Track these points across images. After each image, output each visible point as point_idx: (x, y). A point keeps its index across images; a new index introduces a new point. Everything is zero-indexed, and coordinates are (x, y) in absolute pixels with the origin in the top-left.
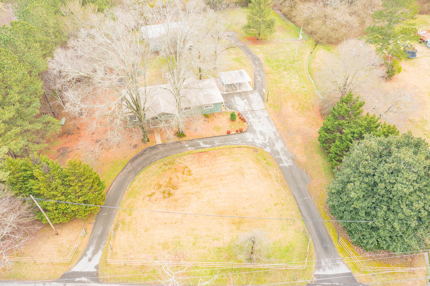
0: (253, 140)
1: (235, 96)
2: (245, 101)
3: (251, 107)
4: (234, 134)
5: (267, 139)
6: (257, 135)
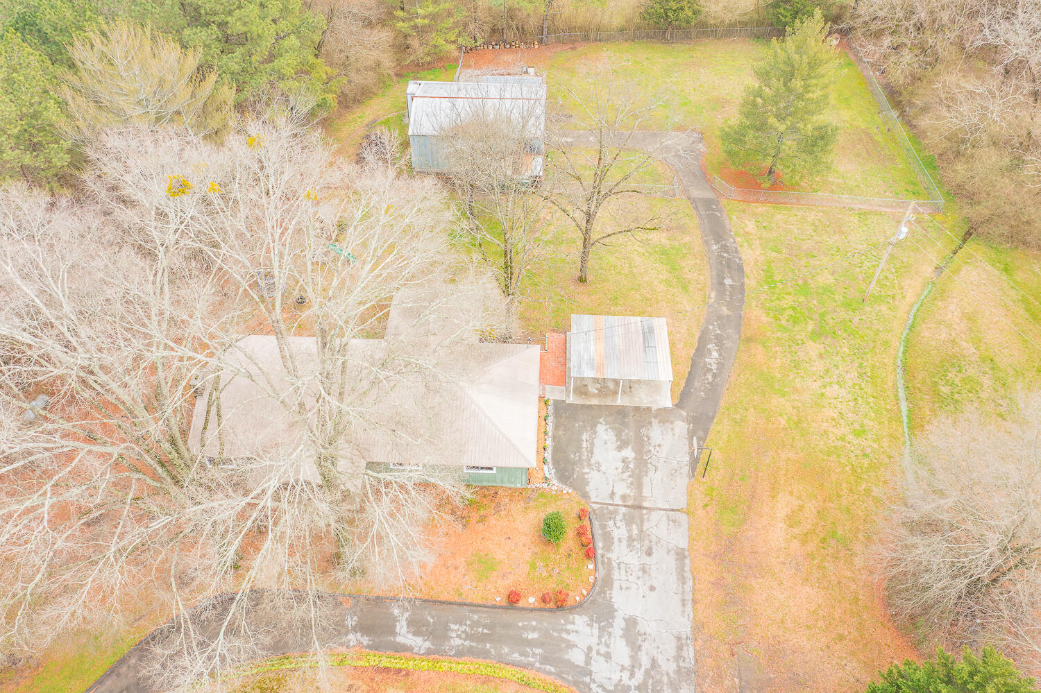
0: (588, 659)
1: (601, 420)
2: (629, 453)
3: (639, 486)
4: (532, 610)
5: (643, 669)
6: (612, 639)
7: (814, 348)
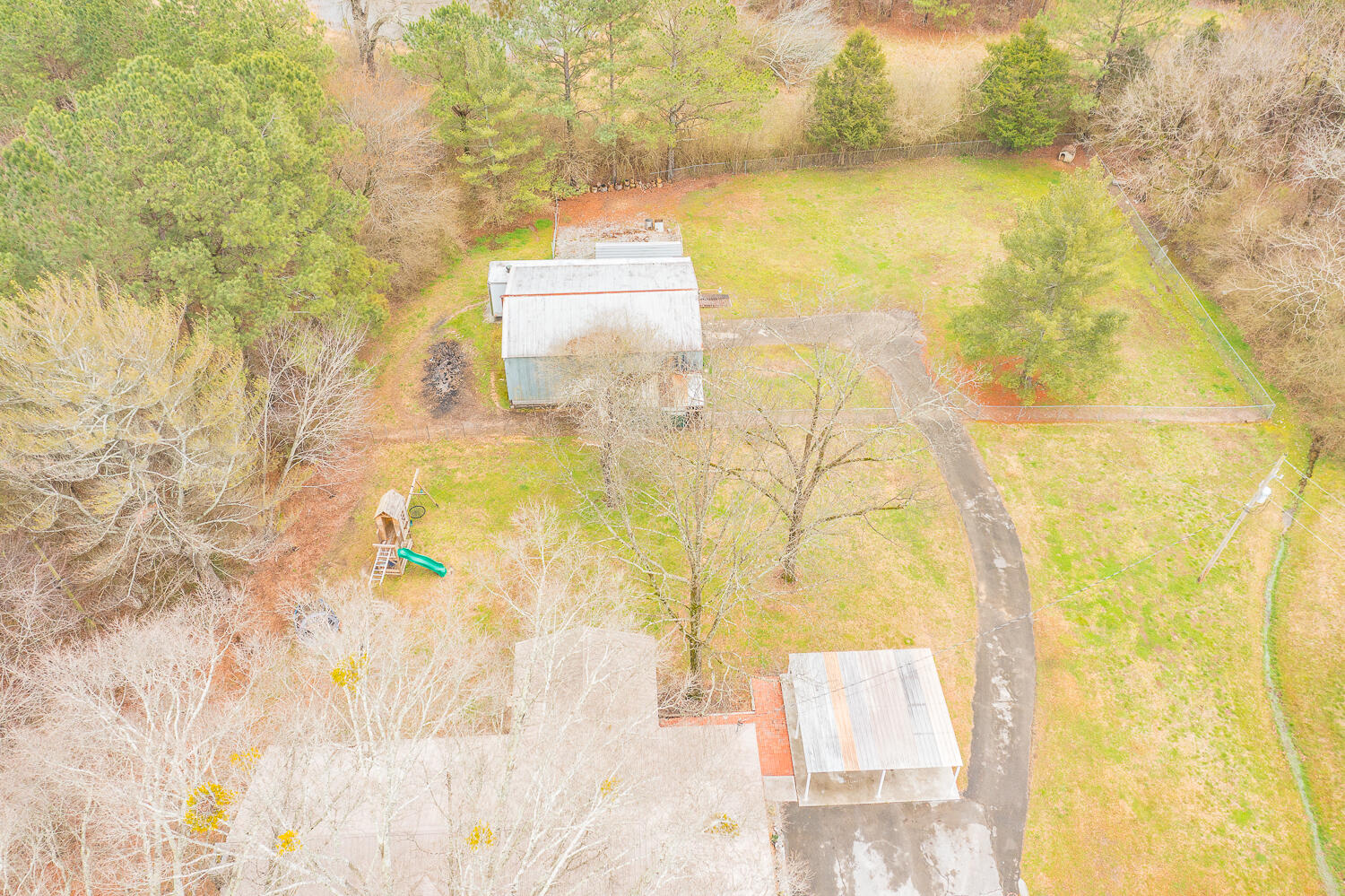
2: (910, 892)
7: (1145, 670)
